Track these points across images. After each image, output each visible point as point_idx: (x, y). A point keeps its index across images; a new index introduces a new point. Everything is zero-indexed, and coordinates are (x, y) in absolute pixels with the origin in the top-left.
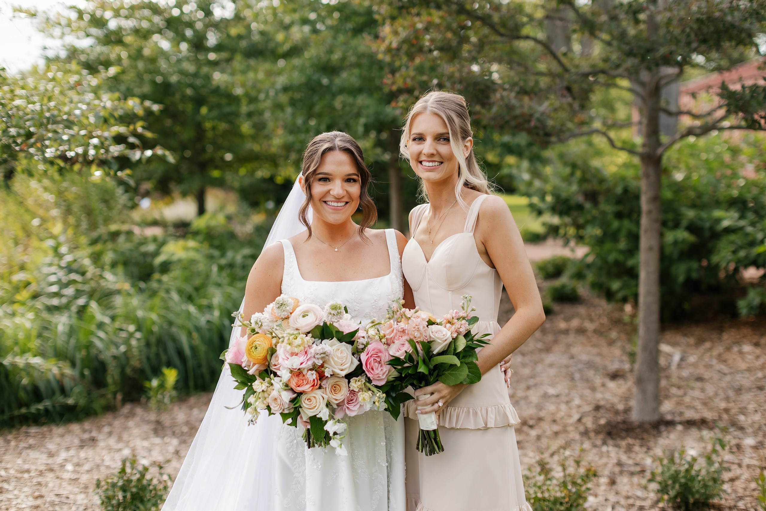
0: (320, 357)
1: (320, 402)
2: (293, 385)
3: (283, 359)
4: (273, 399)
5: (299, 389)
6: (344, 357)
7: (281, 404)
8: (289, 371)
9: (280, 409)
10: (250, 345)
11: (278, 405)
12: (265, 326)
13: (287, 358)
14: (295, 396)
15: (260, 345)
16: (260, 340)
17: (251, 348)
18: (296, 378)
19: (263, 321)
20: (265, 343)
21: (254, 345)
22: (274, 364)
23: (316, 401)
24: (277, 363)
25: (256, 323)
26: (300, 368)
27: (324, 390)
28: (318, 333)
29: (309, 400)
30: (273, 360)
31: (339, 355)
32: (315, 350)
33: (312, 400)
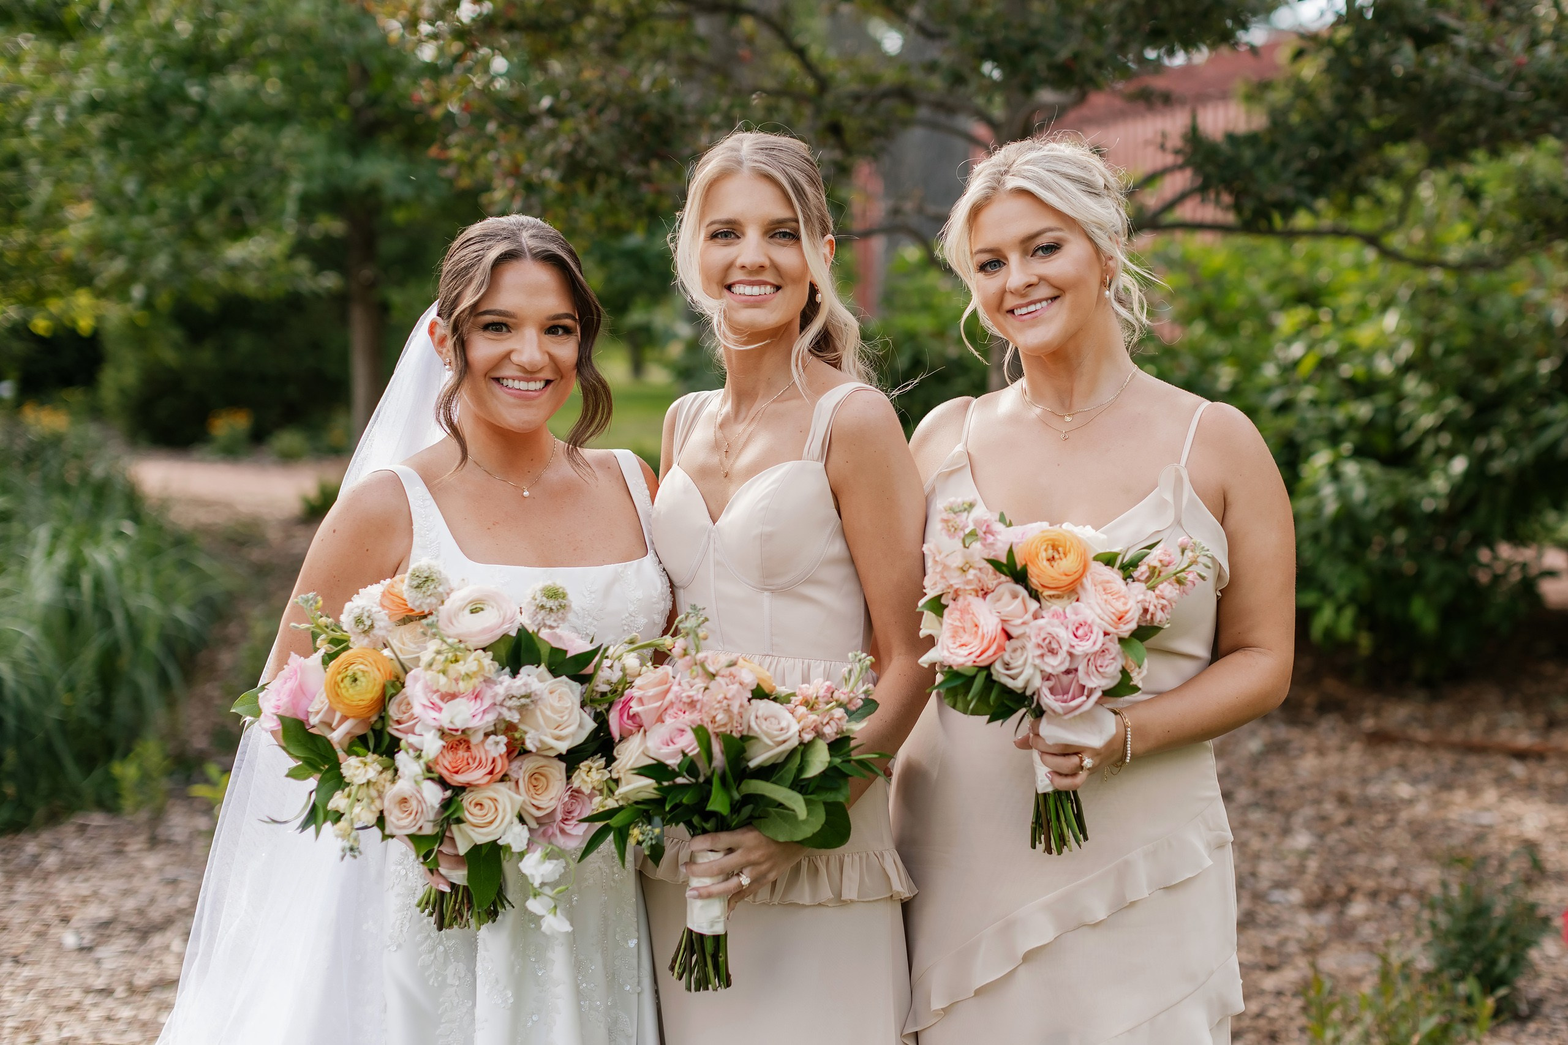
0: (519, 704)
1: (504, 810)
2: (443, 769)
3: (424, 706)
4: (398, 799)
5: (458, 779)
6: (567, 708)
7: (420, 810)
8: (439, 734)
9: (414, 823)
10: (339, 673)
11: (411, 814)
12: (380, 628)
13: (433, 704)
14: (448, 793)
15: (366, 674)
16: (366, 662)
17: (342, 681)
18: (451, 753)
19: (376, 616)
20: (379, 670)
21: (350, 673)
22: (396, 719)
23: (496, 809)
24: (405, 717)
25: (359, 621)
26: (468, 729)
27: (513, 784)
28: (503, 652)
29: (478, 807)
30: (393, 711)
31: (556, 704)
32: (509, 688)
33: (486, 807)
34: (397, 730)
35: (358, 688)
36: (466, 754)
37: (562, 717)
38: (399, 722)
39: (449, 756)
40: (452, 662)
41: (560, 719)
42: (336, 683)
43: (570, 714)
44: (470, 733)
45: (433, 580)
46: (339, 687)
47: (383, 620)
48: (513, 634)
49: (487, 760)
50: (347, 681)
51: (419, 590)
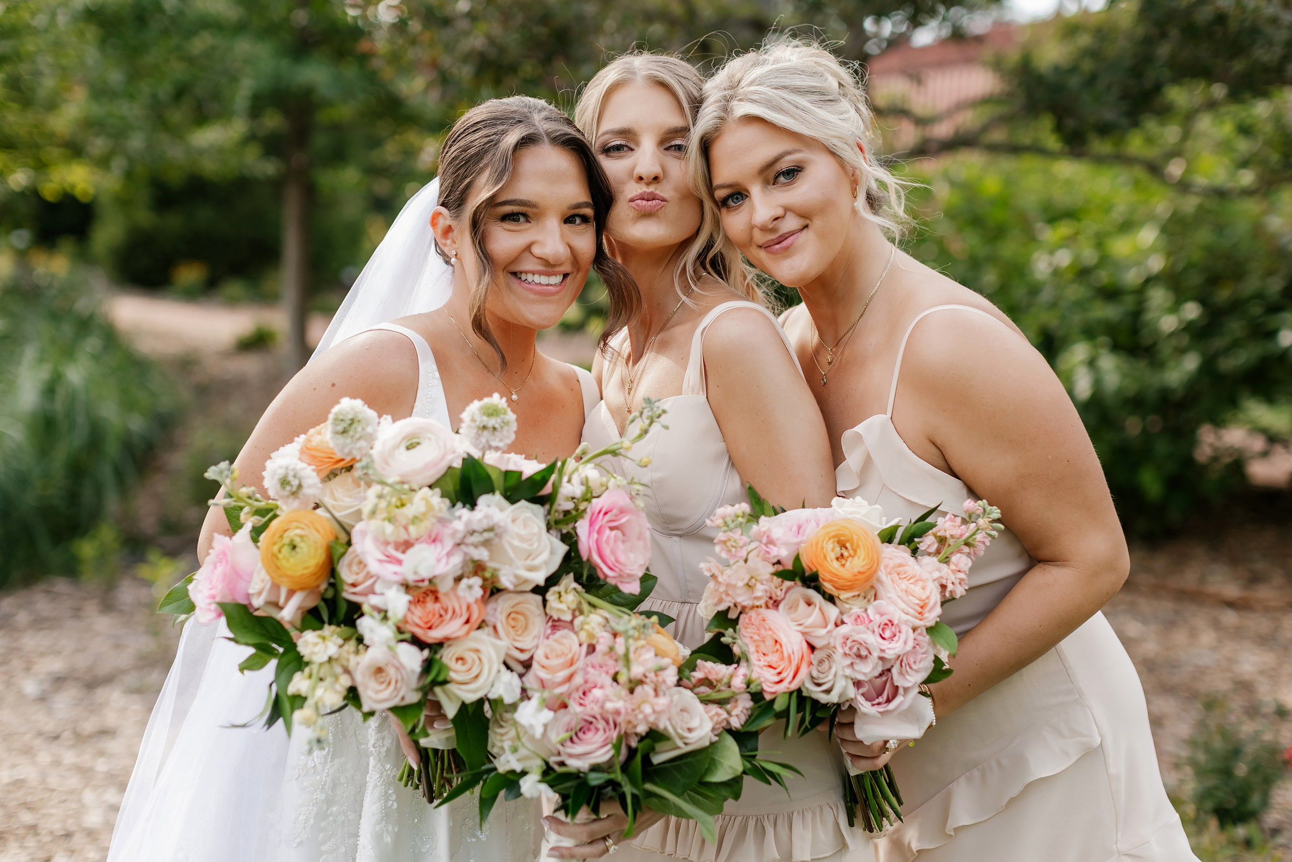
0: (482, 539)
1: (489, 660)
2: (415, 626)
3: (379, 560)
4: (370, 669)
5: (434, 635)
7: (399, 678)
8: (403, 589)
9: (395, 693)
10: (274, 544)
11: (389, 683)
12: (310, 486)
13: (388, 556)
14: (426, 653)
15: (305, 539)
16: (302, 526)
17: (280, 551)
18: (419, 608)
19: (302, 474)
20: (318, 531)
21: (286, 540)
22: (350, 582)
23: (480, 659)
24: (360, 577)
25: (284, 482)
26: (435, 577)
27: (491, 629)
29: (460, 662)
30: (346, 574)
31: (523, 532)
32: (468, 523)
33: (469, 661)
34: (354, 593)
35: (299, 556)
36: (437, 606)
37: (531, 545)
38: (354, 585)
39: (418, 611)
40: (397, 507)
41: (529, 548)
42: (272, 556)
43: (539, 542)
44: (436, 581)
45: (359, 421)
46: (277, 558)
47: (310, 476)
48: (458, 464)
49: (461, 607)
50: (286, 550)
51: (345, 435)
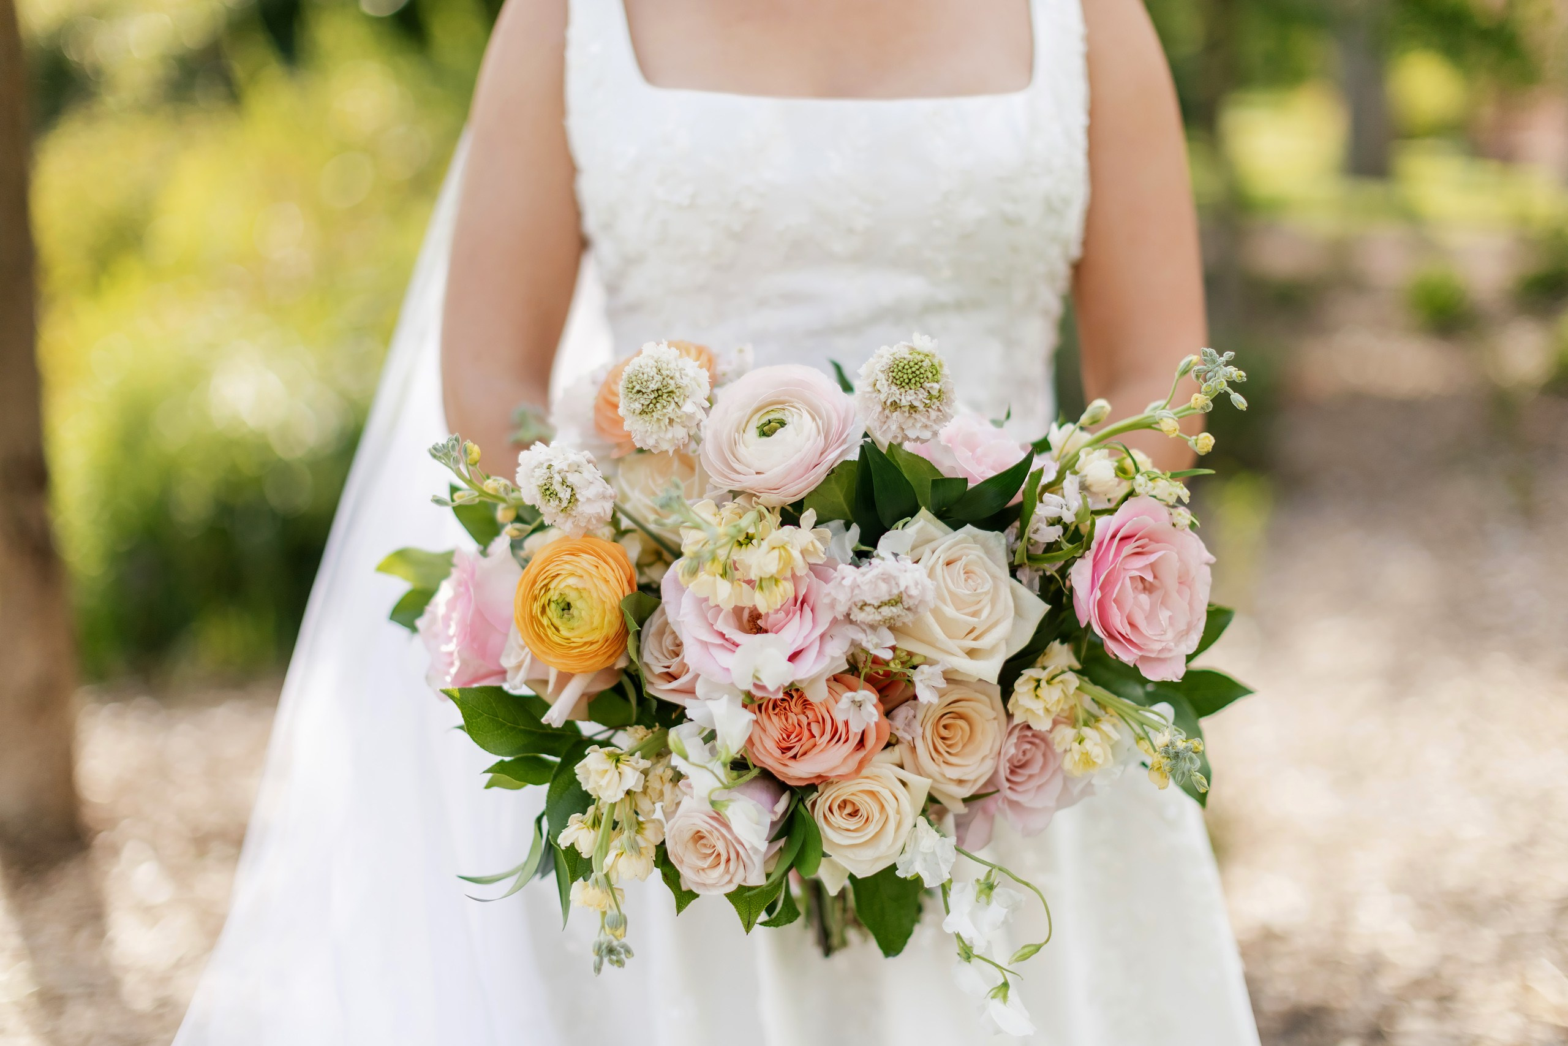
1: (896, 809)
2: (769, 757)
3: (705, 644)
4: (688, 835)
5: (798, 771)
6: (986, 593)
10: (535, 599)
13: (720, 636)
14: (785, 803)
15: (586, 594)
16: (580, 572)
17: (543, 611)
18: (775, 719)
20: (607, 581)
21: (554, 595)
22: (658, 669)
24: (674, 665)
25: (548, 492)
26: (796, 682)
27: (904, 750)
28: (839, 497)
29: (846, 813)
30: (652, 655)
31: (963, 591)
33: (863, 809)
34: (666, 690)
35: (575, 623)
36: (805, 721)
37: (977, 612)
38: (665, 676)
39: (772, 731)
40: (740, 544)
41: (974, 620)
42: (533, 618)
43: (993, 602)
44: (801, 686)
46: (540, 623)
48: (854, 456)
49: (846, 725)
50: (553, 612)
51: (647, 417)
